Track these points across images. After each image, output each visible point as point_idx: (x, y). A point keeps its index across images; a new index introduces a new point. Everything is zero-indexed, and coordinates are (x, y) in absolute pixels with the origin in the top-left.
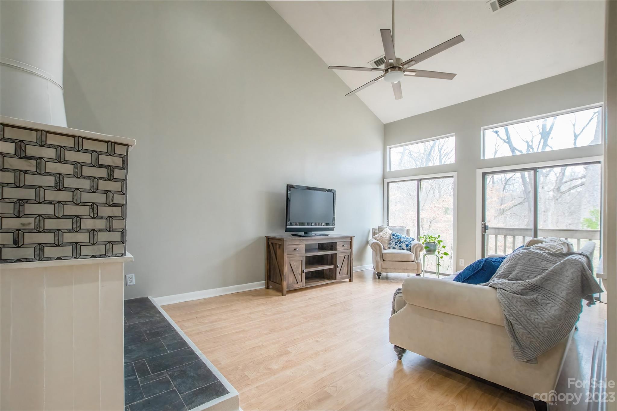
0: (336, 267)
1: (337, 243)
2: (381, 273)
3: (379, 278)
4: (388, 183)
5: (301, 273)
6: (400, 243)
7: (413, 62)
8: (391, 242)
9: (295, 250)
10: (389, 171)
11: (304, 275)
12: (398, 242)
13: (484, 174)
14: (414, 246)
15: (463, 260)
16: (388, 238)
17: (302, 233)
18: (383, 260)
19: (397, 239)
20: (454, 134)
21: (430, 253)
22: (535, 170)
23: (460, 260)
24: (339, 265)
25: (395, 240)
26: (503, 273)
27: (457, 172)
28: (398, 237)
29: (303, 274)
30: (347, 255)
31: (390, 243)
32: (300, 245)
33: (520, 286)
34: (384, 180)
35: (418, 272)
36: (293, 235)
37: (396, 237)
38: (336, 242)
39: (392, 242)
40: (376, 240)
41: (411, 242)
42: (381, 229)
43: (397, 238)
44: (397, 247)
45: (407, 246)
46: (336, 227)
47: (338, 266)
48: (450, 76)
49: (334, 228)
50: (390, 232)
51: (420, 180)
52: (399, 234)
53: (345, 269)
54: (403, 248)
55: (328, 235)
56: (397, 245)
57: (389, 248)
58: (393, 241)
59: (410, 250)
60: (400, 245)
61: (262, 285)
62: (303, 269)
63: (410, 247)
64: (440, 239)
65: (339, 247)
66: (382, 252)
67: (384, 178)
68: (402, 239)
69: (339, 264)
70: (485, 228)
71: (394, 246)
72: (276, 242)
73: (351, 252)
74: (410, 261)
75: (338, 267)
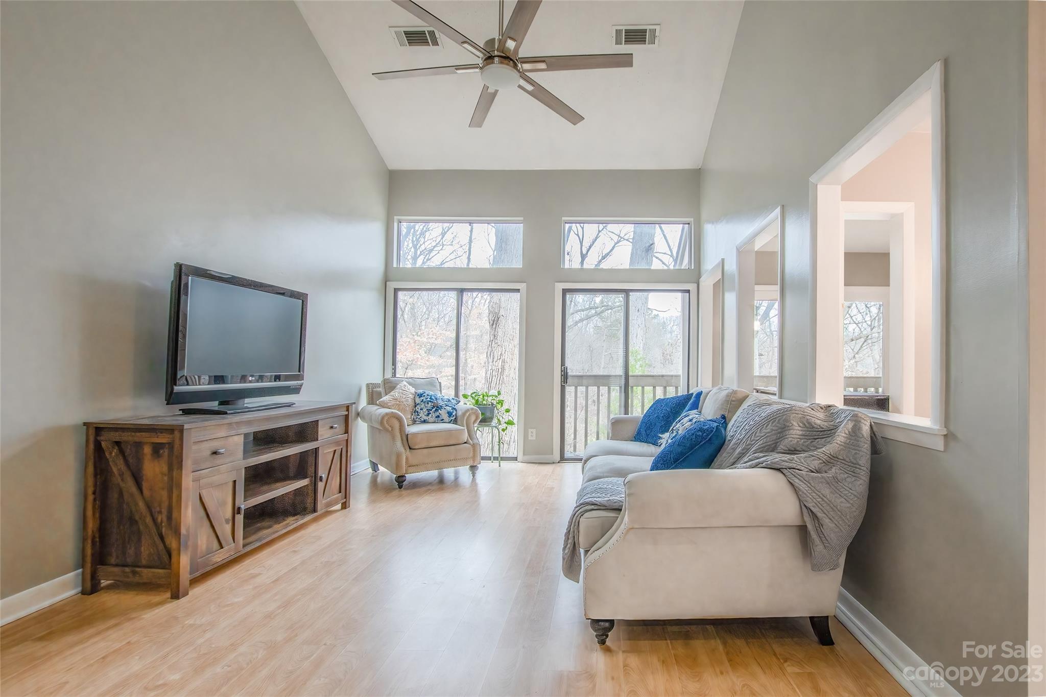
0: (316, 479)
1: (320, 423)
2: (405, 477)
3: (400, 487)
4: (396, 291)
5: (231, 518)
6: (436, 410)
7: (544, 64)
8: (418, 408)
9: (215, 453)
10: (397, 267)
11: (240, 518)
12: (433, 408)
13: (565, 292)
14: (464, 414)
15: (534, 431)
16: (411, 402)
17: (214, 405)
18: (410, 449)
19: (430, 403)
20: (522, 218)
21: (485, 423)
22: (626, 292)
23: (530, 430)
24: (323, 476)
25: (426, 405)
26: (766, 444)
27: (525, 284)
28: (431, 398)
29: (237, 516)
30: (338, 449)
31: (415, 412)
32: (230, 439)
33: (816, 460)
34: (387, 283)
35: (474, 461)
36: (186, 412)
37: (428, 399)
38: (318, 421)
39: (421, 409)
40: (384, 407)
41: (455, 406)
42: (389, 386)
43: (430, 401)
44: (430, 418)
45: (450, 414)
46: (307, 383)
47: (321, 477)
48: (574, 117)
49: (301, 386)
50: (413, 390)
51: (461, 291)
52: (431, 393)
53: (335, 482)
54: (442, 420)
55: (289, 405)
56: (430, 415)
57: (414, 422)
58: (422, 406)
59: (455, 422)
60: (437, 414)
61: (64, 587)
62: (236, 505)
63: (455, 417)
64: (501, 398)
65: (324, 432)
66: (405, 431)
67: (386, 280)
68: (441, 403)
69: (322, 473)
70: (565, 377)
71: (426, 418)
72: (126, 437)
73: (347, 440)
74: (460, 443)
75: (321, 480)
